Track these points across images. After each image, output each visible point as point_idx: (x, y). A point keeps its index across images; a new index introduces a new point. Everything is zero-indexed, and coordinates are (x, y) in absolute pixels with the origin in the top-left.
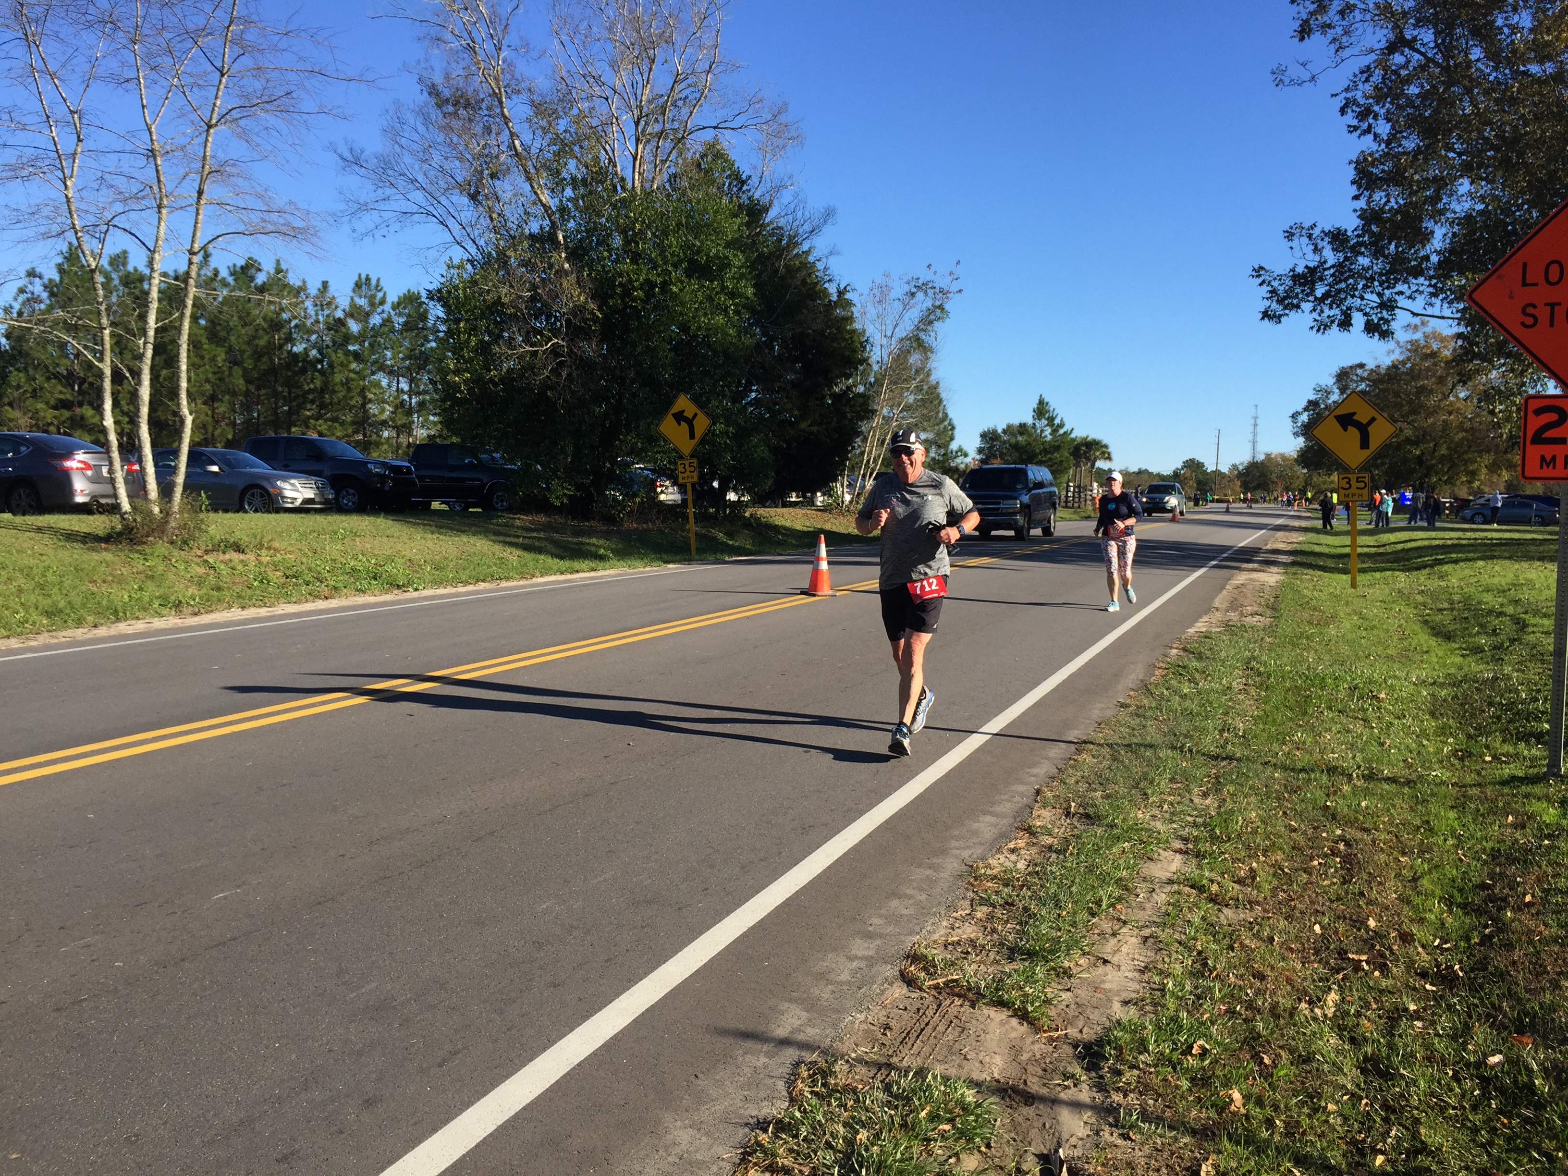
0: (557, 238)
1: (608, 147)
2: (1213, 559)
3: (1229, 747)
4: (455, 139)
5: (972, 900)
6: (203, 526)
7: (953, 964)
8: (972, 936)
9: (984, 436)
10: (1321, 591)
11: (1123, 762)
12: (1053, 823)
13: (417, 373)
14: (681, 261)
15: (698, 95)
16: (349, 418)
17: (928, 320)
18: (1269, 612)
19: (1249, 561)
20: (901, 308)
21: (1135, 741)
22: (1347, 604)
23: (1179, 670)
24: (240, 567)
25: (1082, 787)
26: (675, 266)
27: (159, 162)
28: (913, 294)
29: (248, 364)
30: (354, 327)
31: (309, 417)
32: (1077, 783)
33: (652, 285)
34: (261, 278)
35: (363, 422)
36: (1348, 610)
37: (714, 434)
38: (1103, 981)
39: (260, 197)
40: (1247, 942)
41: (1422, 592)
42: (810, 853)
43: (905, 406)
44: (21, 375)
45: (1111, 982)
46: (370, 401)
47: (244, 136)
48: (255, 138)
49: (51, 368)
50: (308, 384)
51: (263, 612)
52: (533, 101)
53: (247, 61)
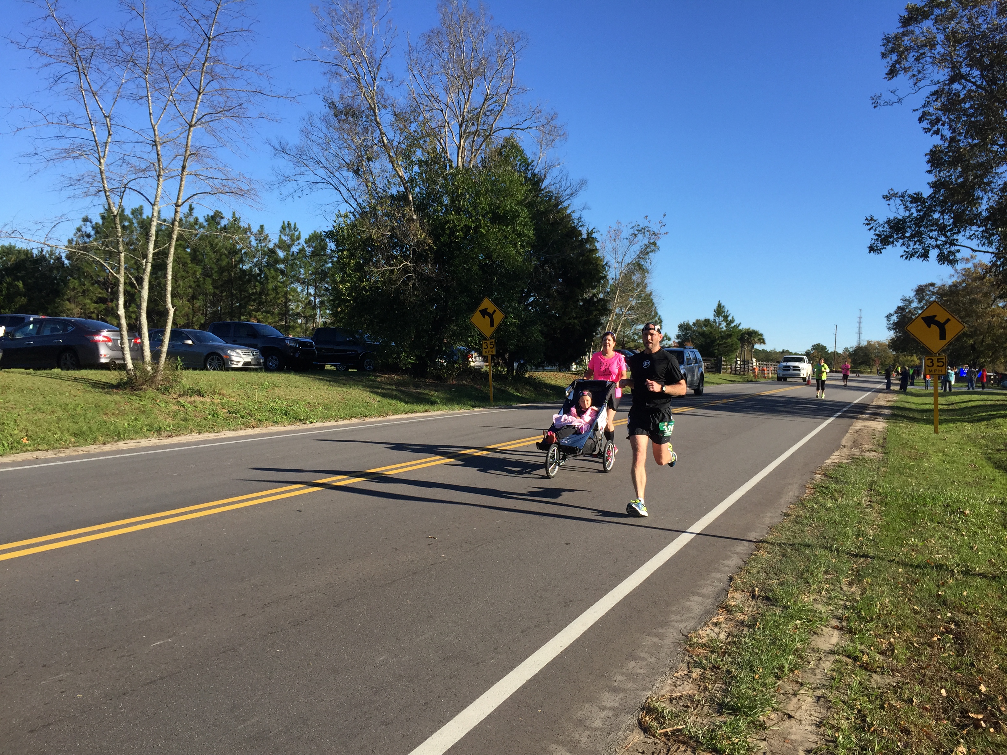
0: (408, 198)
1: (442, 141)
2: (838, 411)
3: (865, 548)
4: (345, 136)
5: (688, 663)
6: (178, 379)
7: (677, 716)
8: (690, 692)
9: (680, 327)
10: (914, 435)
11: (789, 557)
12: (743, 603)
13: (320, 283)
14: (487, 213)
15: (499, 108)
16: (277, 311)
17: (645, 252)
18: (880, 450)
19: (862, 413)
20: (628, 244)
21: (797, 542)
22: (933, 444)
23: (823, 489)
24: (200, 406)
25: (763, 576)
26: (483, 216)
27: (159, 148)
28: (636, 235)
29: (215, 277)
30: (281, 254)
31: (253, 310)
32: (758, 572)
33: (468, 228)
34: (223, 223)
35: (285, 313)
36: (934, 449)
37: (506, 325)
38: (789, 733)
39: (221, 170)
40: (893, 702)
41: (984, 437)
42: (571, 622)
43: (631, 307)
44: (76, 281)
45: (795, 734)
46: (290, 300)
47: (212, 132)
48: (219, 133)
49: (94, 278)
50: (252, 289)
51: (212, 436)
52: (395, 112)
53: (215, 85)
